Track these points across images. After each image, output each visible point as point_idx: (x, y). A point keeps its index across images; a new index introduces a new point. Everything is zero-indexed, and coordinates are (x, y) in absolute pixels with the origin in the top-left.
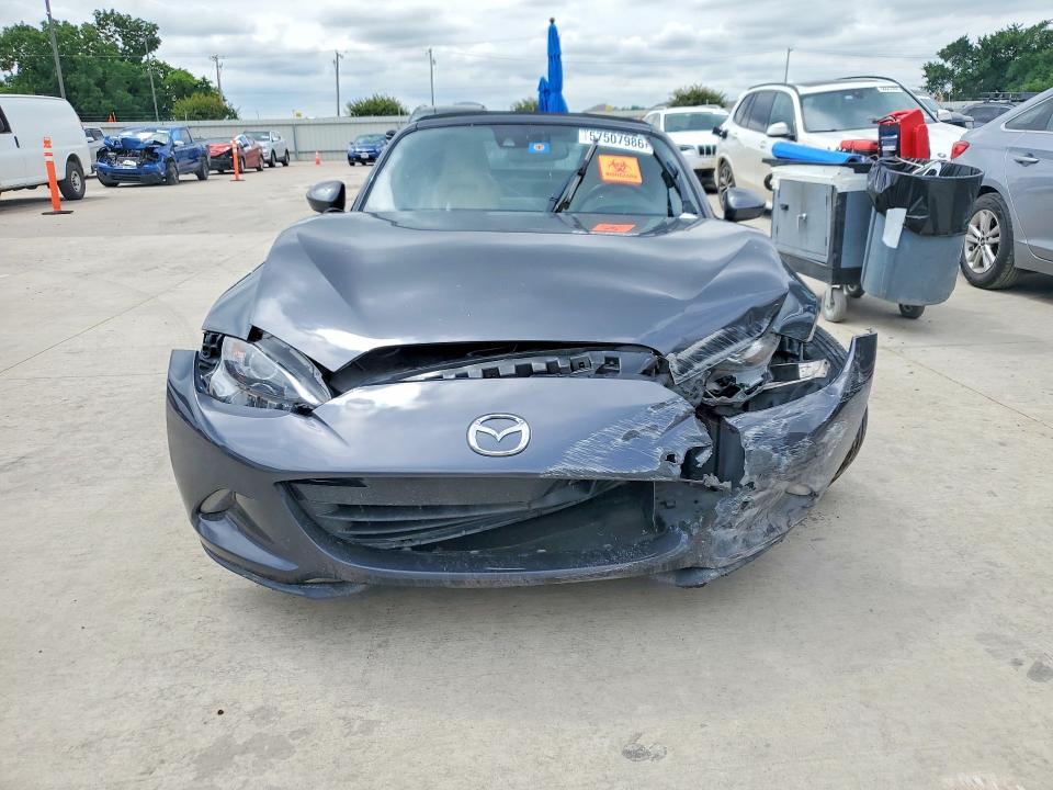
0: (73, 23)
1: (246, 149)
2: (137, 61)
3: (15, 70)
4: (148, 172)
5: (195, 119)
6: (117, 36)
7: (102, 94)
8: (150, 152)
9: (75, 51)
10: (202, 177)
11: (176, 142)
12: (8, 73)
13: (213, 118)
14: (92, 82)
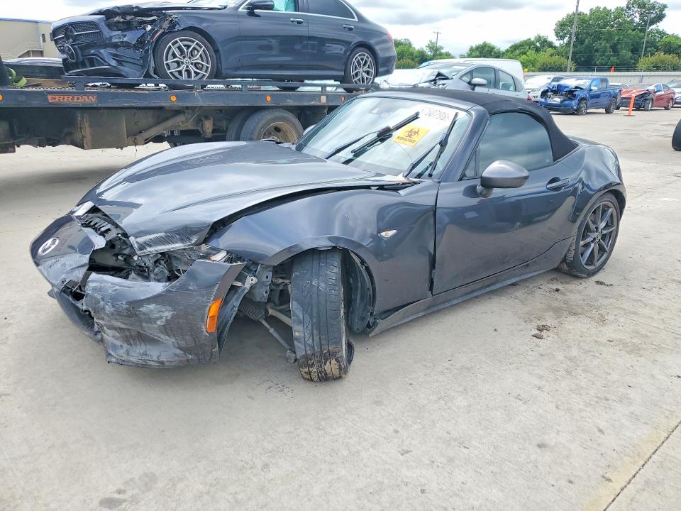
0: (609, 8)
1: (658, 94)
2: (643, 30)
3: (566, 39)
4: (566, 106)
5: (650, 70)
6: (637, 14)
7: (612, 53)
8: (571, 94)
9: (605, 26)
10: (608, 112)
11: (592, 88)
12: (561, 42)
13: (665, 70)
14: (608, 45)
